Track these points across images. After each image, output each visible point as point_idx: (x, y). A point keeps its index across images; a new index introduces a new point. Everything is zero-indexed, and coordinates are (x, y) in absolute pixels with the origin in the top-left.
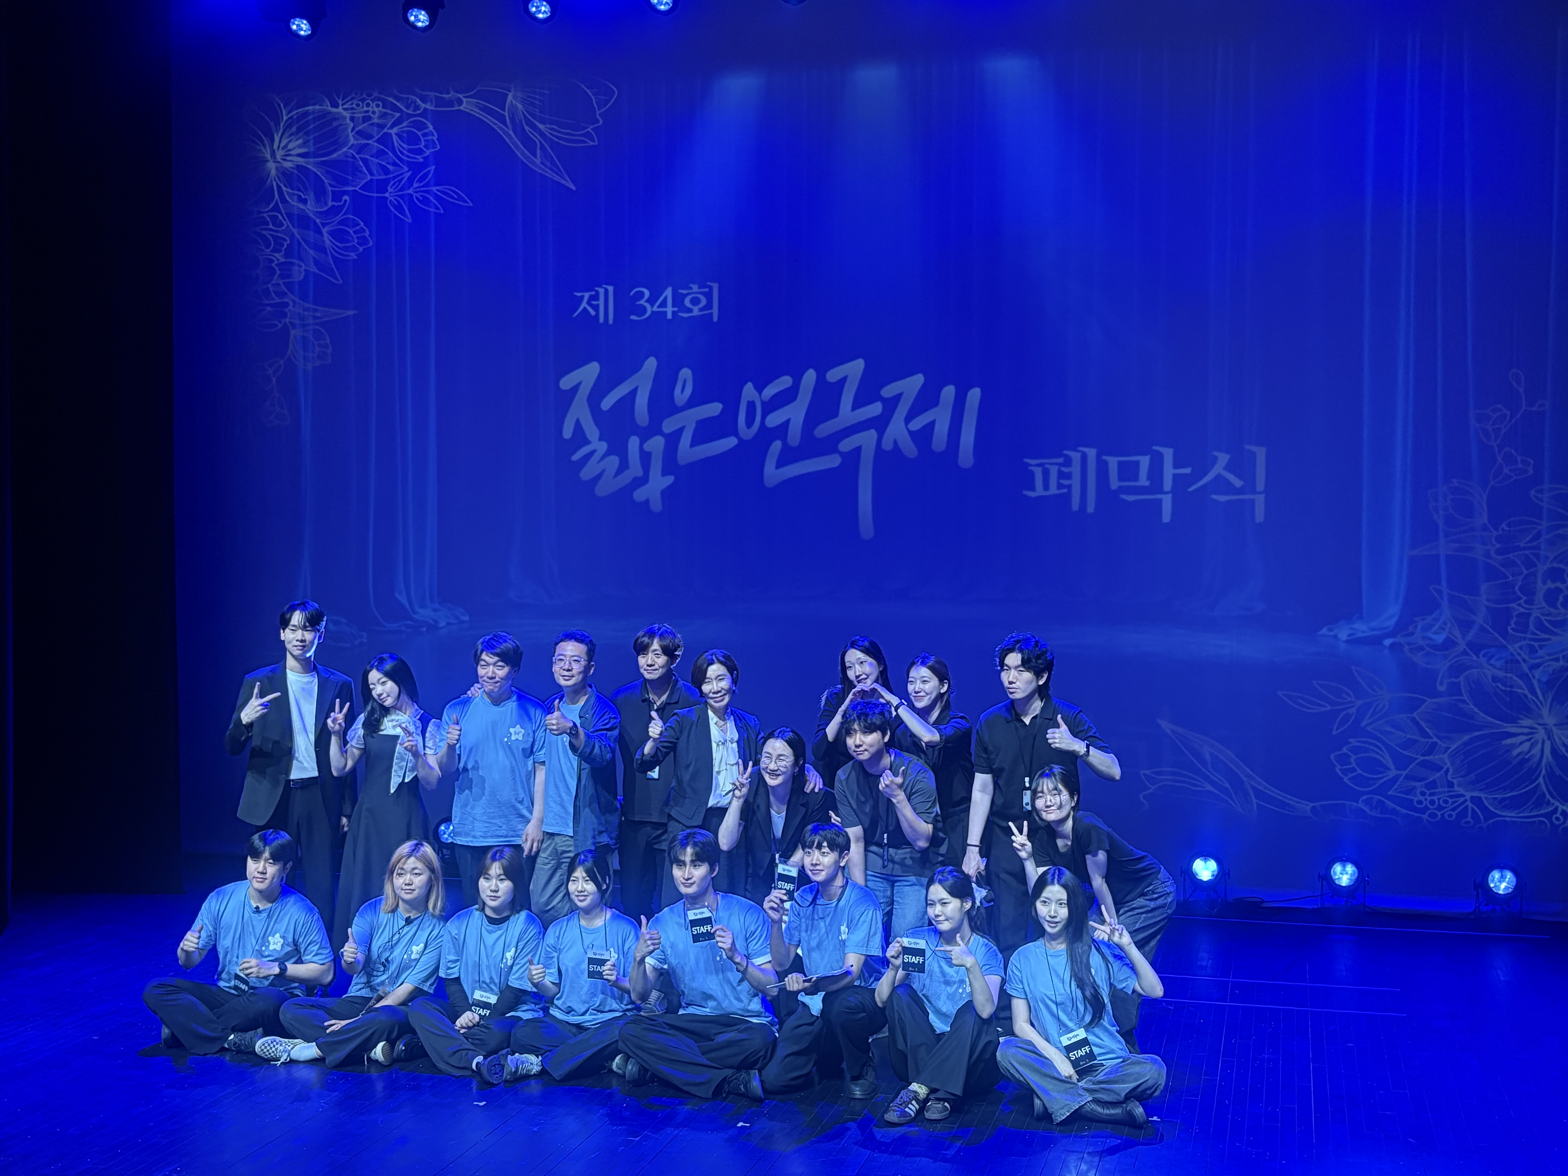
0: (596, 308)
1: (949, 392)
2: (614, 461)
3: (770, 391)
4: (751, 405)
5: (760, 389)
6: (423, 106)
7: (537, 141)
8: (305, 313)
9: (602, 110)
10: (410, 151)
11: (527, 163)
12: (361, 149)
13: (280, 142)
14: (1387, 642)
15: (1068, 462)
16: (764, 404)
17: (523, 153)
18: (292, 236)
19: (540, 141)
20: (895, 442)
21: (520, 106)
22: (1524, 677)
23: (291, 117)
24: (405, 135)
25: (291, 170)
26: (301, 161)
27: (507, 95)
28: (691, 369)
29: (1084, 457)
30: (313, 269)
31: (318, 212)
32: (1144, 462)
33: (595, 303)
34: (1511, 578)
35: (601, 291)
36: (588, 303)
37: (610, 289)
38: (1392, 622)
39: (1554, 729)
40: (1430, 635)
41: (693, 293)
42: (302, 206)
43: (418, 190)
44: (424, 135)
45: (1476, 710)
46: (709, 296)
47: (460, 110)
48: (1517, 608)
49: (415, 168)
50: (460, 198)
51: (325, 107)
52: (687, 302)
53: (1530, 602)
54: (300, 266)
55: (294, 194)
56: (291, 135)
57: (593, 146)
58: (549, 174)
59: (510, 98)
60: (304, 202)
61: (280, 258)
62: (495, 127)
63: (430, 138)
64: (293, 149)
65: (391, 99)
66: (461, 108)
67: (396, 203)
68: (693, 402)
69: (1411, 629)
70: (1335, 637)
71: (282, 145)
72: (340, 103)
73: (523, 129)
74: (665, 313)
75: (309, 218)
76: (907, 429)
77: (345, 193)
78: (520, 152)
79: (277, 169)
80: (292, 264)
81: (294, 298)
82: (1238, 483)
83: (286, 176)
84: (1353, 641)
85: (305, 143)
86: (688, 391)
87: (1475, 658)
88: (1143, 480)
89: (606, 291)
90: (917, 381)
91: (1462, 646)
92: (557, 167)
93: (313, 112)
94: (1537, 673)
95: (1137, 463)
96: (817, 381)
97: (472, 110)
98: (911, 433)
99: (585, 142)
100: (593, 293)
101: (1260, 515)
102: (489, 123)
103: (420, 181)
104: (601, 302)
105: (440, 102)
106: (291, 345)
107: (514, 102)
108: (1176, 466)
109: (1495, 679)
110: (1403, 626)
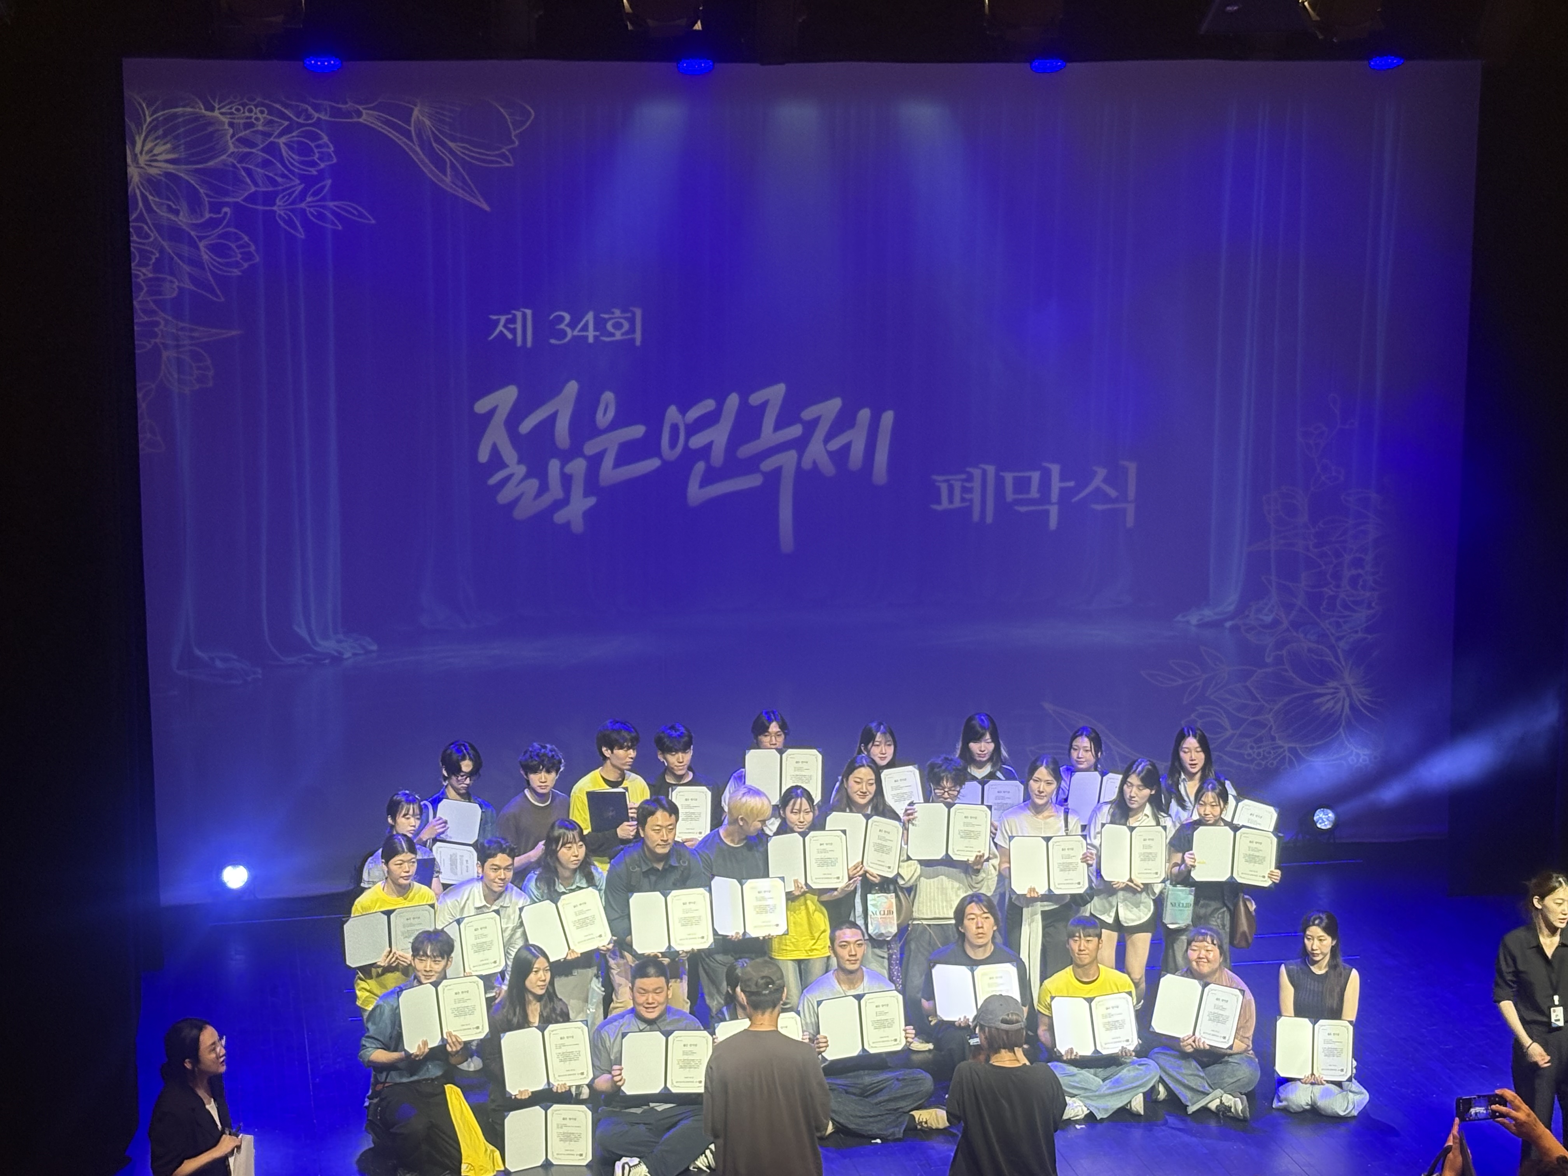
0: (513, 331)
1: (864, 415)
2: (533, 484)
3: (694, 413)
4: (675, 429)
5: (683, 411)
6: (316, 115)
7: (448, 160)
8: (180, 333)
9: (518, 132)
10: (302, 163)
11: (436, 181)
12: (244, 157)
13: (143, 146)
14: (1228, 624)
15: (970, 478)
16: (687, 427)
17: (431, 171)
18: (162, 251)
19: (450, 160)
20: (814, 463)
21: (427, 122)
22: (1332, 648)
23: (157, 119)
24: (296, 146)
25: (160, 178)
26: (171, 168)
27: (412, 110)
28: (614, 392)
29: (984, 473)
30: (188, 285)
31: (193, 224)
32: (1036, 476)
33: (512, 326)
34: (1324, 567)
35: (519, 314)
36: (505, 326)
37: (529, 312)
38: (1232, 608)
39: (1352, 688)
40: (1261, 616)
41: (616, 318)
42: (173, 217)
43: (311, 204)
44: (318, 146)
45: (1294, 676)
46: (632, 321)
47: (359, 123)
48: (1328, 591)
49: (309, 181)
50: (361, 215)
51: (198, 110)
52: (609, 326)
53: (1338, 586)
54: (171, 282)
55: (162, 204)
56: (156, 138)
57: (508, 167)
58: (461, 193)
59: (416, 112)
60: (176, 212)
61: (147, 273)
62: (399, 142)
63: (325, 150)
64: (161, 154)
65: (278, 106)
66: (361, 120)
67: (287, 218)
68: (615, 425)
69: (1247, 613)
70: (1188, 622)
71: (146, 148)
72: (217, 106)
73: (431, 145)
74: (586, 337)
75: (183, 230)
76: (826, 449)
77: (227, 204)
78: (428, 169)
79: (140, 175)
80: (164, 280)
81: (166, 317)
82: (1113, 493)
83: (151, 183)
84: (1202, 625)
85: (174, 149)
86: (611, 414)
87: (1295, 634)
88: (1034, 493)
89: (524, 316)
90: (834, 405)
91: (1286, 624)
92: (469, 186)
93: (183, 115)
94: (1342, 644)
95: (1029, 478)
96: (740, 404)
97: (372, 123)
98: (831, 454)
99: (500, 163)
100: (510, 316)
101: (1130, 521)
102: (394, 138)
103: (315, 194)
104: (519, 326)
105: (335, 113)
106: (163, 367)
107: (421, 118)
108: (1063, 478)
109: (1310, 650)
110: (1241, 610)
